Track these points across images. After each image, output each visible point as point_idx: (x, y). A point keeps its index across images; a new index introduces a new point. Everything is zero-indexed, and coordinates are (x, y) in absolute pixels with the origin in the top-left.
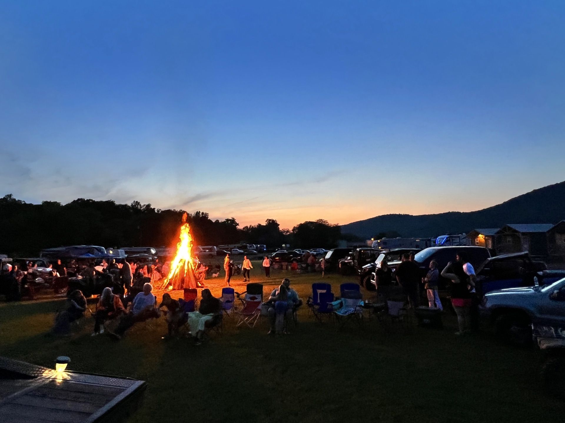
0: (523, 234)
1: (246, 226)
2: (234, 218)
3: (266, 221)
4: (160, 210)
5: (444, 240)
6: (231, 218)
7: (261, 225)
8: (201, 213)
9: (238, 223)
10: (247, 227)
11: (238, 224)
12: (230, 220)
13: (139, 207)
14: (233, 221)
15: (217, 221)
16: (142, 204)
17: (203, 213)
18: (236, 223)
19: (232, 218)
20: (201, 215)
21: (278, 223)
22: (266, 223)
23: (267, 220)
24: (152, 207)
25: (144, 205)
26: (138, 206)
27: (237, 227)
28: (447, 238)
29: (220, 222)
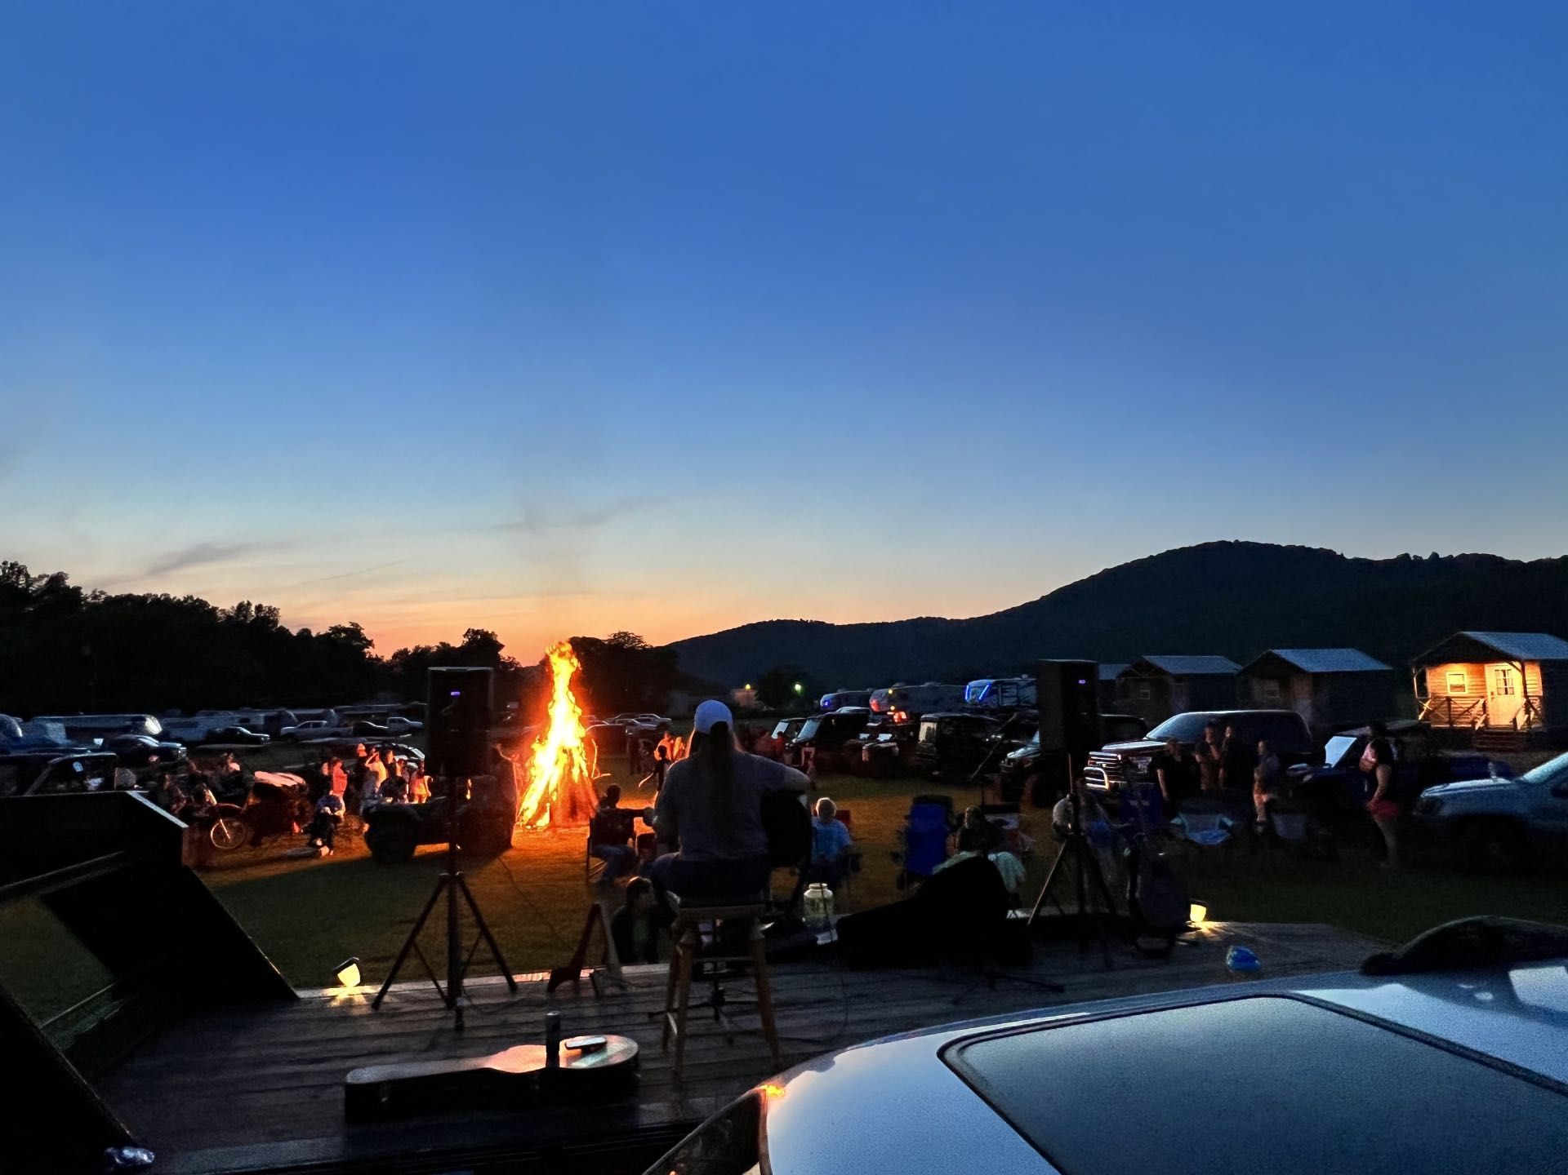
0: (1179, 678)
1: (405, 647)
2: (357, 625)
3: (465, 636)
4: (102, 593)
5: (986, 689)
6: (348, 626)
7: (449, 645)
8: (253, 608)
9: (369, 639)
10: (406, 651)
11: (370, 643)
12: (345, 630)
13: (22, 581)
14: (354, 633)
15: (305, 633)
16: (33, 574)
17: (259, 608)
18: (365, 639)
19: (353, 624)
20: (253, 613)
21: (500, 640)
22: (466, 640)
23: (468, 631)
24: (71, 583)
25: (41, 577)
26: (18, 578)
27: (366, 650)
28: (991, 685)
29: (314, 634)
